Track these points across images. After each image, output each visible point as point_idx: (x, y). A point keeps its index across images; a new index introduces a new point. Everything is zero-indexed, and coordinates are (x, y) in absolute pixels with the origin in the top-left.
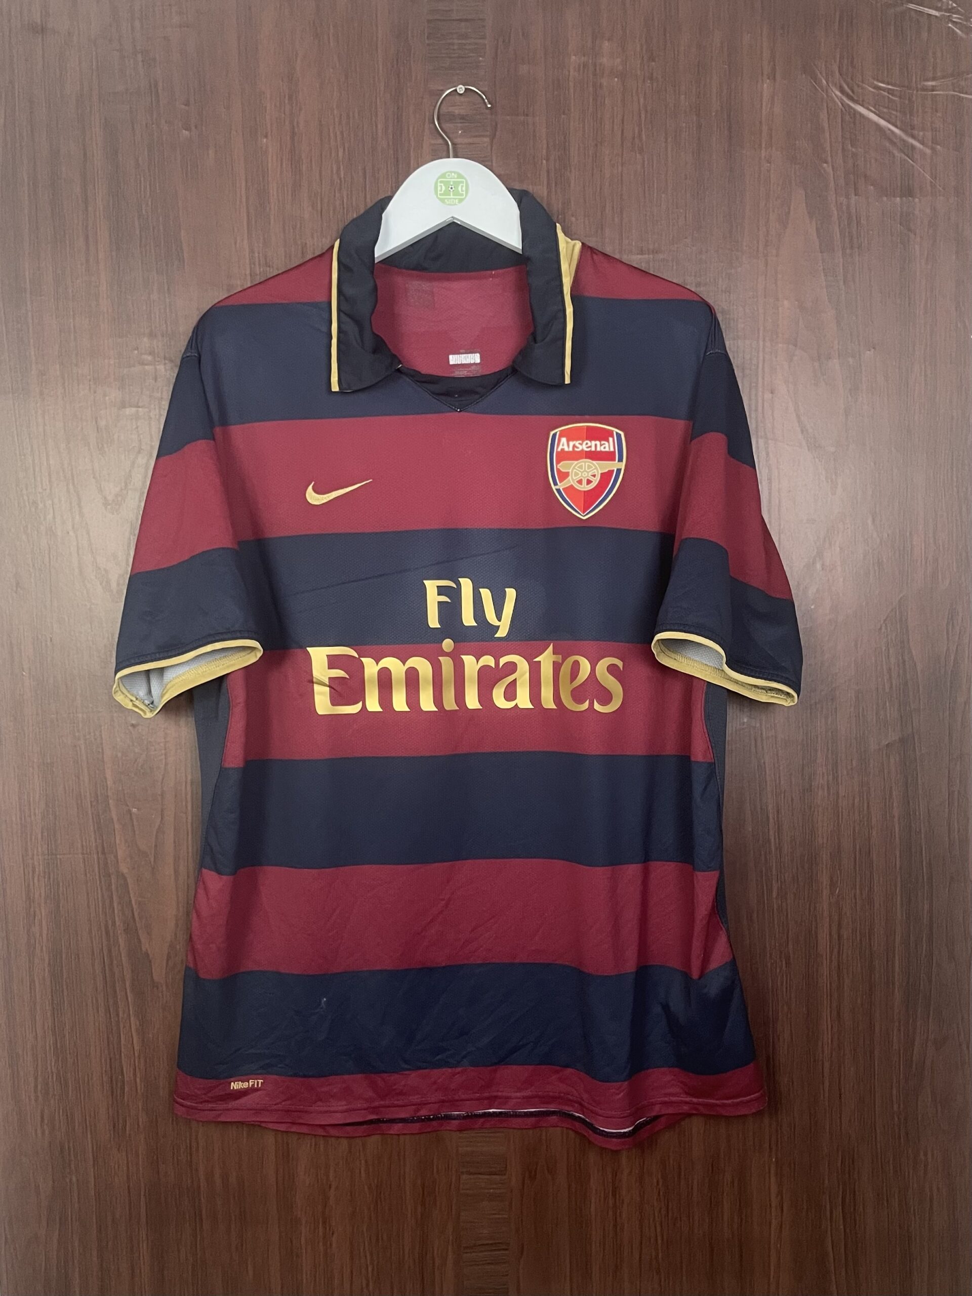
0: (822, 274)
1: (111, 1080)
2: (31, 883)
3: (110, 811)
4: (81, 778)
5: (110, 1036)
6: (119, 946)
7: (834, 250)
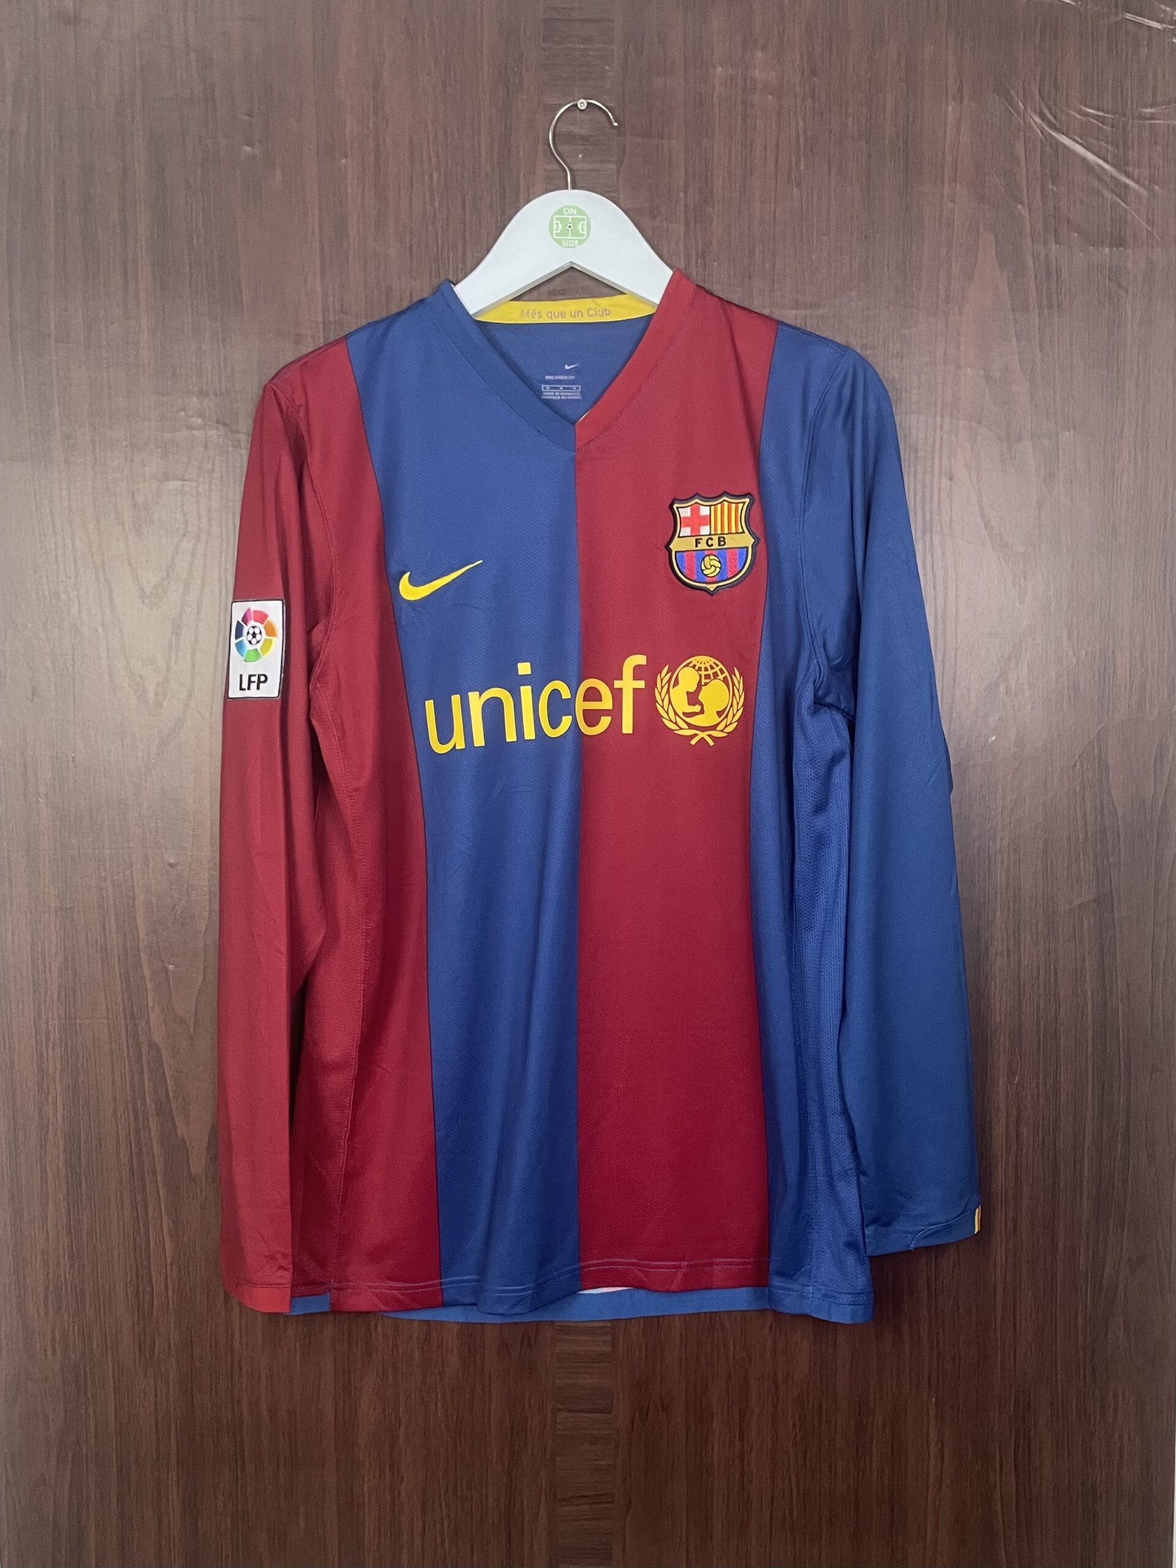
0: (1014, 339)
1: (137, 1294)
2: (45, 1055)
3: (142, 968)
4: (107, 927)
5: (138, 1238)
6: (150, 1130)
7: (1028, 310)
